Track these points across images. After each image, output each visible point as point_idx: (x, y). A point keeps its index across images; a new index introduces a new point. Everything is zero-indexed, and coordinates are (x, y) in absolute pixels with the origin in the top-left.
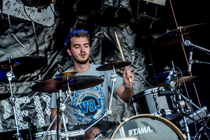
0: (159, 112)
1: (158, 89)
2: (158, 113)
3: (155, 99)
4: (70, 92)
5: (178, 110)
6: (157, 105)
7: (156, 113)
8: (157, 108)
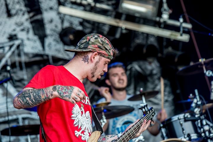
0: (186, 136)
1: (184, 116)
2: (185, 138)
3: (181, 125)
4: (105, 120)
5: (203, 134)
6: (183, 130)
7: (183, 137)
8: (183, 133)
